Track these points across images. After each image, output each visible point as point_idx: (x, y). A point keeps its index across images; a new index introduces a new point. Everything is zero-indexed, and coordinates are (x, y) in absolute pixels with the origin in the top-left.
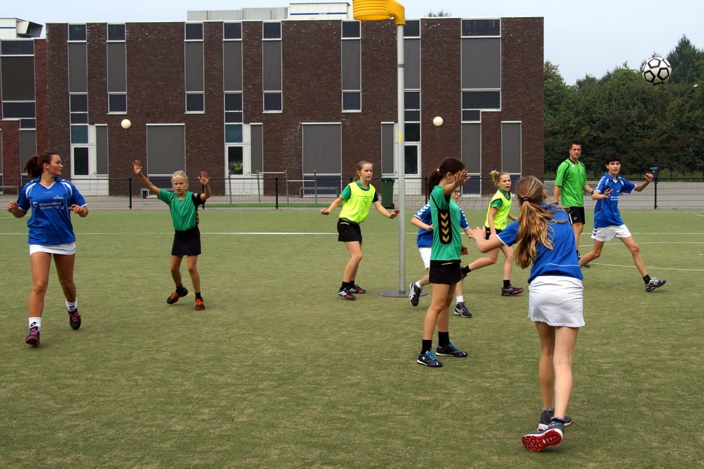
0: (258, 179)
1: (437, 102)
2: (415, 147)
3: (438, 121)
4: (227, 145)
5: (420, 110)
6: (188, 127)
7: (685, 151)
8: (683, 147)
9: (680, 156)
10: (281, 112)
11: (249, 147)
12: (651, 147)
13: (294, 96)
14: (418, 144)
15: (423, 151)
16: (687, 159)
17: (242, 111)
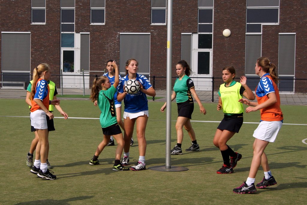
0: (84, 76)
1: (226, 17)
2: (208, 53)
3: (226, 32)
4: (63, 49)
5: (213, 23)
6: (33, 35)
10: (104, 24)
11: (79, 51)
13: (114, 12)
14: (211, 51)
15: (214, 56)
17: (74, 23)
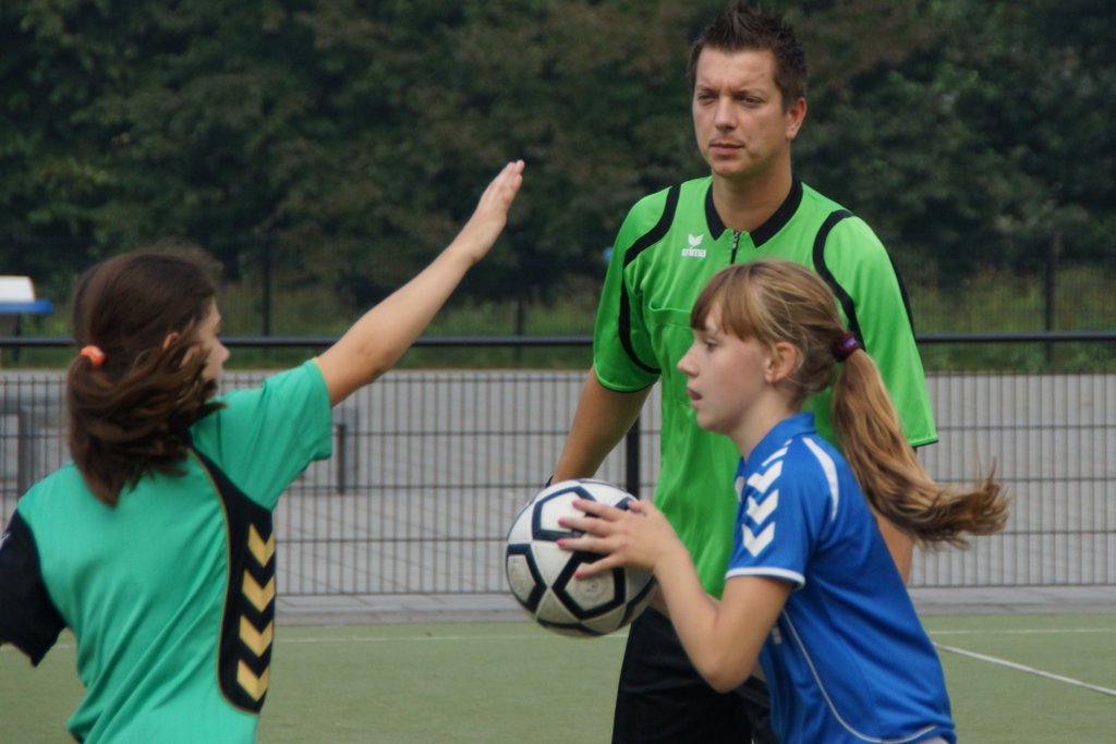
7: (892, 102)
8: (880, 72)
9: (859, 148)
12: (611, 74)
16: (915, 178)
